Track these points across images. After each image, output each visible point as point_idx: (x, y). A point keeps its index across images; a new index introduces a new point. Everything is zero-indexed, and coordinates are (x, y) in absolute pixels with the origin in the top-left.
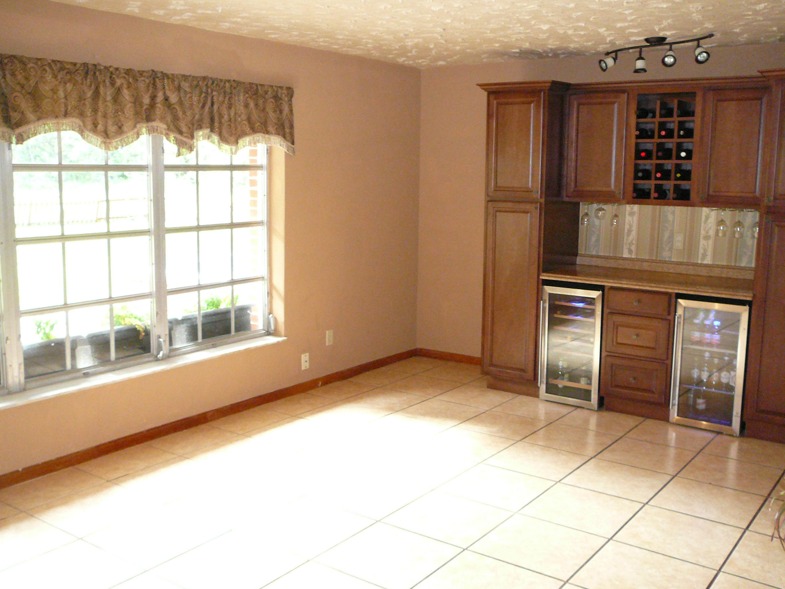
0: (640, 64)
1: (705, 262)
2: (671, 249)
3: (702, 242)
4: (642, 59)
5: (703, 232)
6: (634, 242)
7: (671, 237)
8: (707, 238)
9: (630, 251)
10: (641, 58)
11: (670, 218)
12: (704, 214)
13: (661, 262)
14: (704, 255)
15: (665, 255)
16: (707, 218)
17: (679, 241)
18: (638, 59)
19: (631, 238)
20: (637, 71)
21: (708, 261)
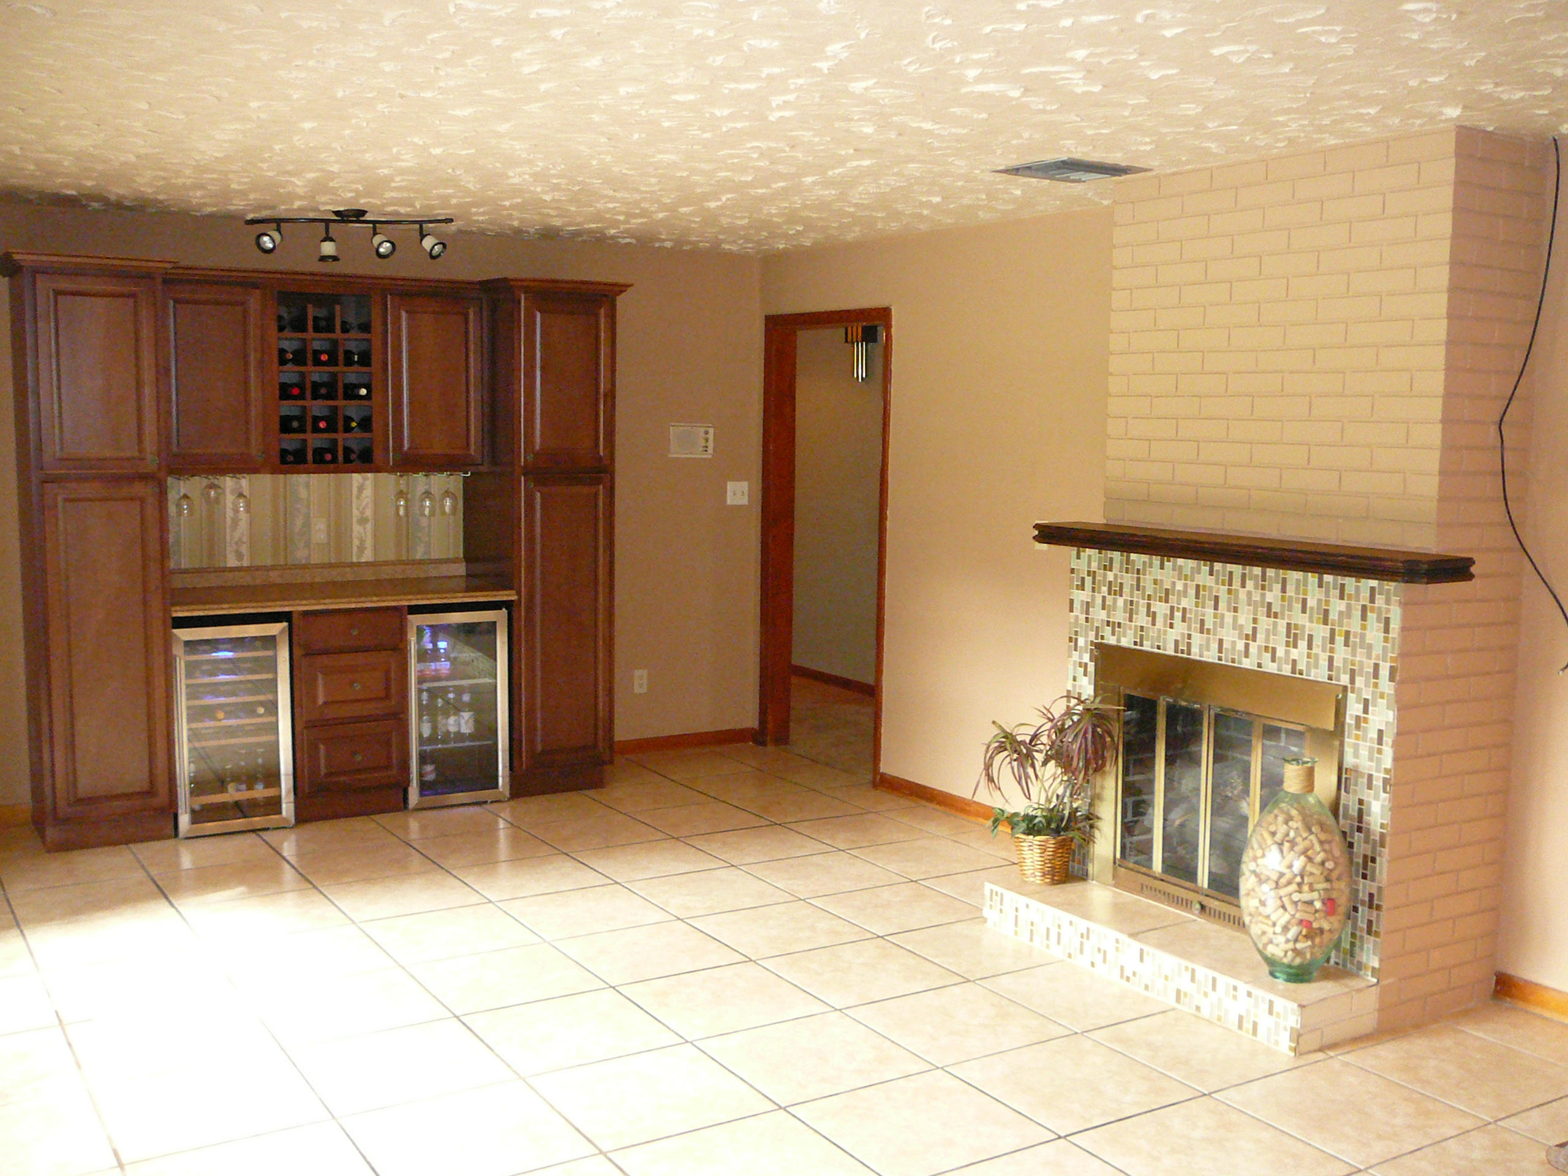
0: (328, 248)
1: (363, 560)
2: (308, 544)
3: (357, 528)
4: (331, 240)
5: (355, 512)
6: (245, 539)
7: (307, 524)
8: (363, 521)
9: (239, 556)
10: (328, 238)
11: (303, 493)
12: (355, 485)
13: (296, 567)
14: (362, 549)
15: (301, 555)
16: (361, 489)
17: (320, 531)
18: (324, 240)
19: (237, 534)
20: (323, 259)
21: (368, 556)
